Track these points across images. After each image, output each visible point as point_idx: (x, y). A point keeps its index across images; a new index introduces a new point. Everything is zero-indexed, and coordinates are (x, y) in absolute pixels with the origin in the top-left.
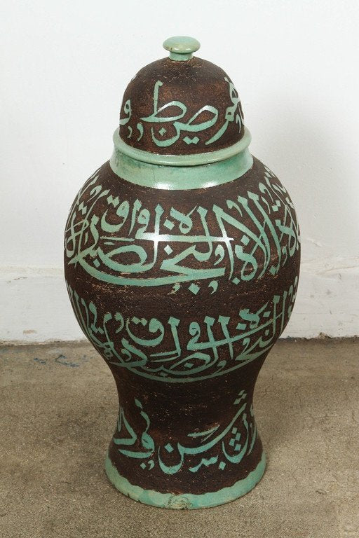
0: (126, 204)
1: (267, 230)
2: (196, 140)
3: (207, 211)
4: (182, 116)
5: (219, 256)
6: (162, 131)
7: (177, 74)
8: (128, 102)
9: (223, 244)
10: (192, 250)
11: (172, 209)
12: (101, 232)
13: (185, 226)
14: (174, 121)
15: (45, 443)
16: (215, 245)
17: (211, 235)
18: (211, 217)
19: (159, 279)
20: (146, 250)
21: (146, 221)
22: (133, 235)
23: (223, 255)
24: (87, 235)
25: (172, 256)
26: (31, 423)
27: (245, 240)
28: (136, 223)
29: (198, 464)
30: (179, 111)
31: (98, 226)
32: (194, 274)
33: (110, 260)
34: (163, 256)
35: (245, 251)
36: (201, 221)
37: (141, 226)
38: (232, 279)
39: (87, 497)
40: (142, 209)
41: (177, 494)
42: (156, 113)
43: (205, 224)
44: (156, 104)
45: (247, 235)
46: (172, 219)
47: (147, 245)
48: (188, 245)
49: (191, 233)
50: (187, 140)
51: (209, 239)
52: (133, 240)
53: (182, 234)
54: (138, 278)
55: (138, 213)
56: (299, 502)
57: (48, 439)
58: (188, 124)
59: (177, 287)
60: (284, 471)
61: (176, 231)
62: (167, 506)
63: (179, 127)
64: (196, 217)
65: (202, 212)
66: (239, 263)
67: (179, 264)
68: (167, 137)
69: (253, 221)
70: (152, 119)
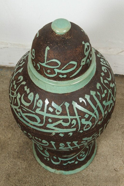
0: (32, 94)
1: (98, 109)
2: (65, 76)
3: (69, 104)
4: (58, 66)
5: (73, 124)
6: (49, 71)
7: (57, 44)
8: (34, 50)
9: (76, 119)
10: (61, 122)
11: (53, 102)
12: (21, 103)
13: (58, 111)
14: (54, 68)
15: (12, 127)
16: (72, 120)
17: (70, 116)
18: (71, 107)
19: (45, 130)
20: (40, 118)
21: (41, 106)
22: (35, 110)
23: (75, 124)
24: (15, 100)
25: (52, 123)
26: (8, 114)
27: (87, 116)
28: (36, 105)
29: (66, 163)
30: (56, 64)
31: (20, 99)
32: (61, 130)
33: (25, 116)
34: (47, 122)
35: (86, 120)
36: (66, 109)
37: (38, 107)
38: (79, 131)
39: (24, 162)
40: (39, 99)
41: (58, 170)
42: (45, 63)
43: (68, 111)
44: (46, 58)
45: (87, 114)
46: (52, 107)
47: (41, 117)
48: (59, 119)
49: (61, 115)
50: (61, 76)
51: (69, 117)
52: (35, 113)
53: (56, 114)
54: (37, 127)
55: (37, 101)
56: (106, 175)
57: (13, 126)
58: (61, 70)
59: (54, 134)
60: (103, 156)
61: (54, 113)
62: (54, 172)
63: (57, 71)
64: (64, 107)
65: (67, 105)
66: (83, 125)
67: (55, 126)
68: (50, 73)
69: (91, 106)
70: (44, 65)
